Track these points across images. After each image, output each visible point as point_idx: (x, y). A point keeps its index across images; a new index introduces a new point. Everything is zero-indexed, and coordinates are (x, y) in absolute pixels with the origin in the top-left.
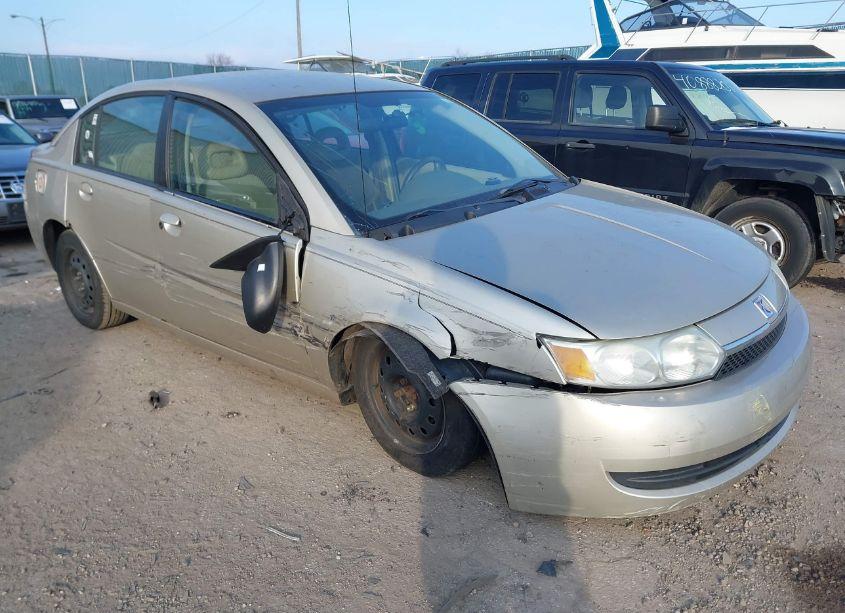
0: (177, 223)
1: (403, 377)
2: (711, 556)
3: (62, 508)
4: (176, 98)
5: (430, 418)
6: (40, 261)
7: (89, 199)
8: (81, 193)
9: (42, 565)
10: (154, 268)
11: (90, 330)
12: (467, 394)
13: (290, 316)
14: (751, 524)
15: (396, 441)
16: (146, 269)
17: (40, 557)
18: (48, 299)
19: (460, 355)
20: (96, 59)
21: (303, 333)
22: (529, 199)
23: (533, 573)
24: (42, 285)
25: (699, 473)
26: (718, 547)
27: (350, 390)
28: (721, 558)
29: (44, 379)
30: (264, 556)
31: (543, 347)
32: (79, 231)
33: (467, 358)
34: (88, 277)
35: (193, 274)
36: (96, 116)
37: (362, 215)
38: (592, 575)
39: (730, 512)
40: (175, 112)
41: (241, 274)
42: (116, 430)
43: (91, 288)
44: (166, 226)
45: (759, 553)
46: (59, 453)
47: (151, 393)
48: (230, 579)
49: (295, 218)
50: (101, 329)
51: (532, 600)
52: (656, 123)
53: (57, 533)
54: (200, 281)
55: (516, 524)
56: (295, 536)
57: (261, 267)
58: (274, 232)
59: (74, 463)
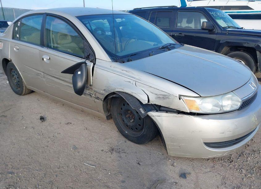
0: (49, 58)
1: (129, 110)
2: (238, 171)
3: (11, 157)
4: (47, 15)
5: (139, 124)
6: (1, 73)
7: (17, 51)
8: (15, 49)
9: (4, 178)
10: (40, 74)
11: (19, 96)
12: (154, 116)
13: (89, 90)
14: (250, 159)
15: (126, 132)
16: (38, 74)
17: (3, 175)
18: (4, 85)
19: (151, 102)
20: (19, 9)
21: (93, 96)
22: (170, 50)
23: (178, 177)
24: (2, 81)
25: (234, 142)
26: (240, 167)
27: (110, 115)
28: (242, 171)
29: (4, 112)
30: (83, 173)
31: (181, 99)
32: (14, 62)
33: (153, 104)
34: (18, 78)
35: (54, 76)
36: (19, 23)
37: (114, 55)
38: (198, 178)
39: (242, 155)
40: (47, 20)
41: (72, 75)
42: (29, 129)
43: (19, 82)
44: (45, 59)
45: (254, 169)
46: (9, 137)
47: (41, 116)
48: (71, 182)
49: (91, 56)
50: (23, 95)
51: (179, 187)
52: (205, 28)
53: (9, 166)
54: (57, 78)
55: (170, 160)
56: (94, 166)
57: (79, 73)
58: (83, 60)
59: (14, 141)
